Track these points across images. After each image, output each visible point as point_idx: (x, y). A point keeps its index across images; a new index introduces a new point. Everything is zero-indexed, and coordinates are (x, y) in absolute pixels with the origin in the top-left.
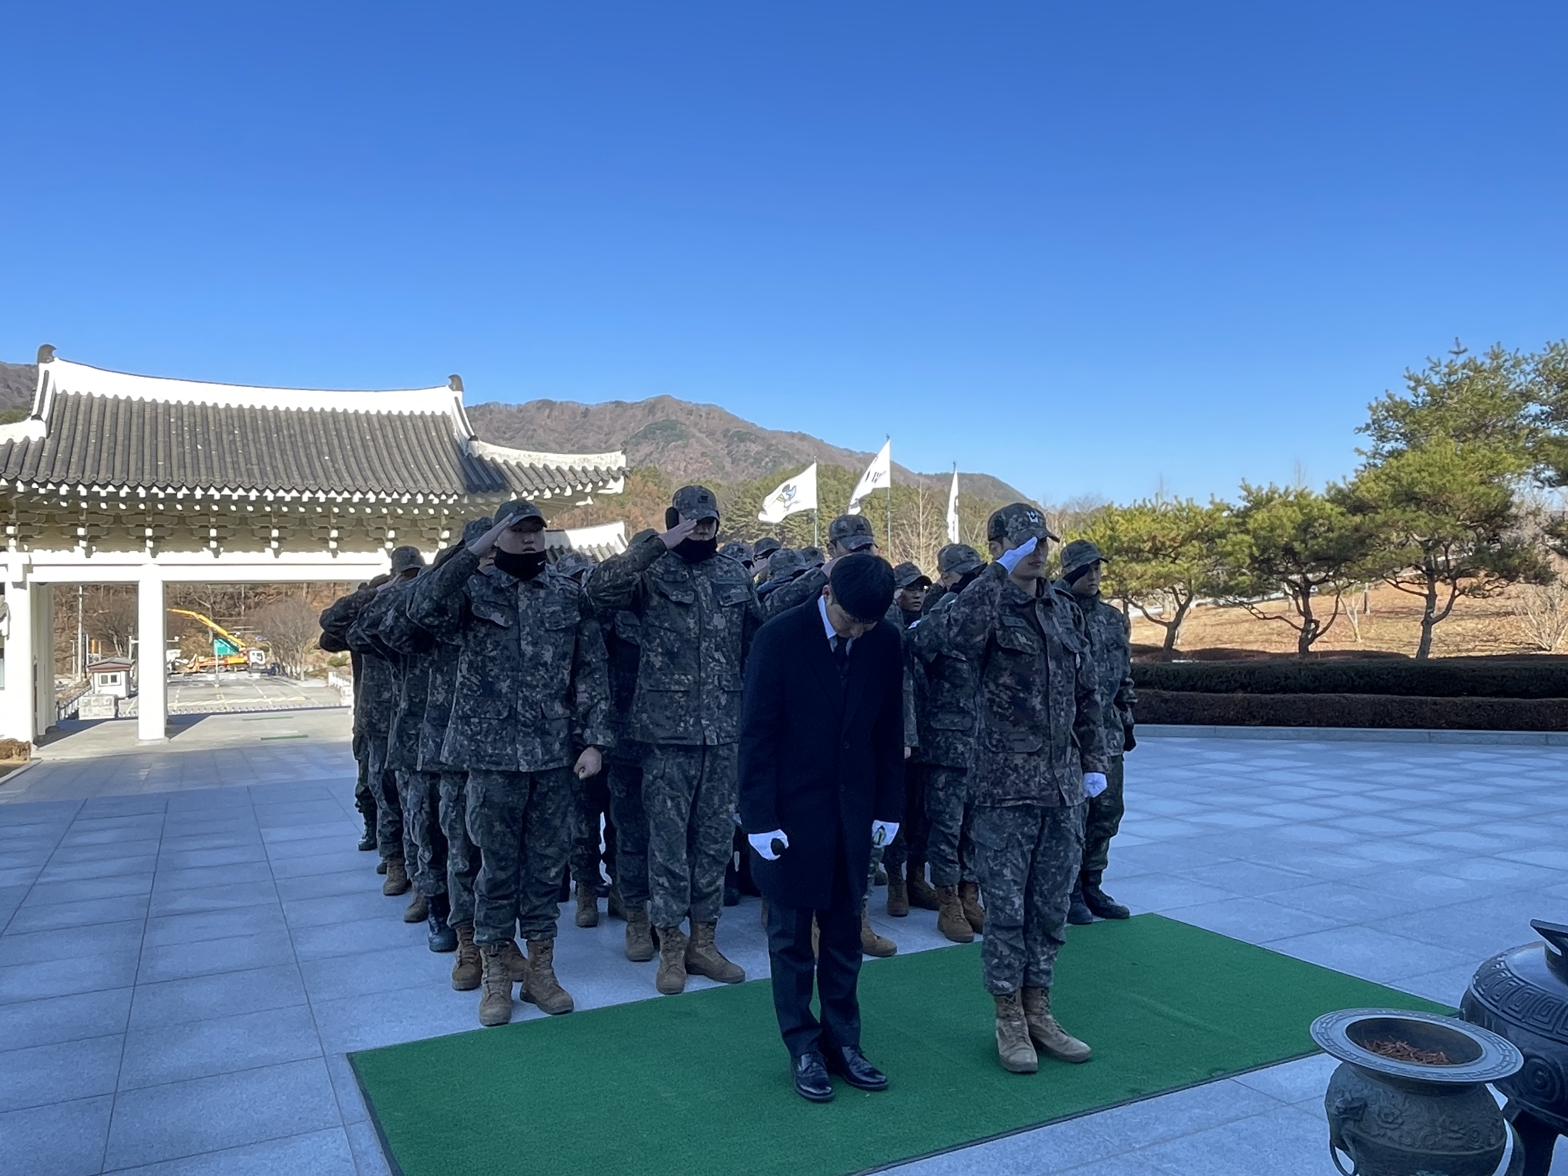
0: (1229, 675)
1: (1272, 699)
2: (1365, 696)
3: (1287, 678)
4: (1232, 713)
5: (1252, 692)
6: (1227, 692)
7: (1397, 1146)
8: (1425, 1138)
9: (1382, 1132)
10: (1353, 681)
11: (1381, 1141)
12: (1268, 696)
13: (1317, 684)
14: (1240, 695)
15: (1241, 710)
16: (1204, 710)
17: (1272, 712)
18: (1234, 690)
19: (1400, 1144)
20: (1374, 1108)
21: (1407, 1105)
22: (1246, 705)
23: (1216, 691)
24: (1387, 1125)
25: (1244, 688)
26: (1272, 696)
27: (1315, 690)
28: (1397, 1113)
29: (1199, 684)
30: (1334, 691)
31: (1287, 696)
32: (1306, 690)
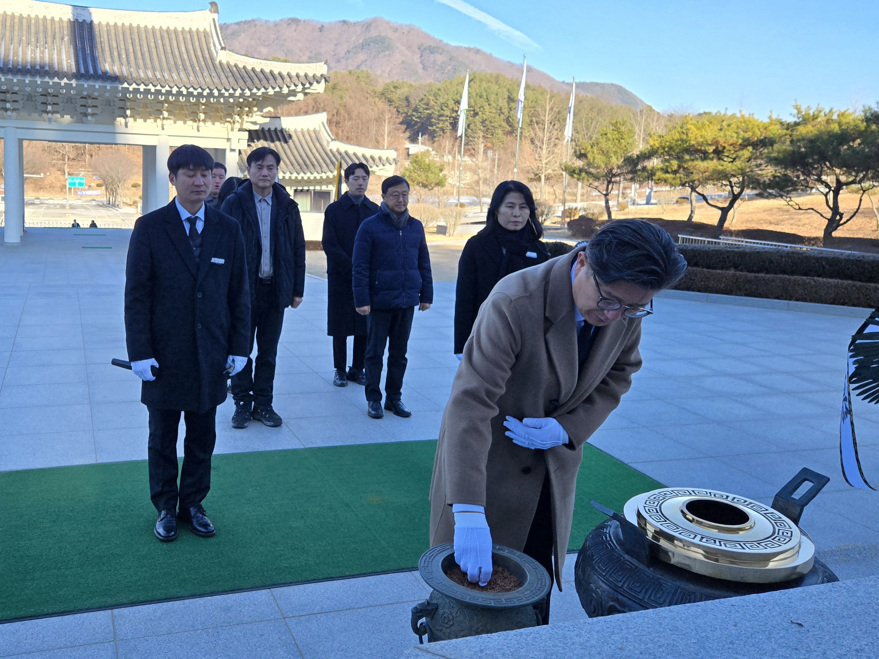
0: (726, 257)
1: (756, 277)
2: (831, 280)
3: (771, 262)
4: (723, 285)
5: (741, 271)
6: (722, 268)
10: (824, 267)
12: (752, 275)
13: (794, 268)
14: (732, 272)
15: (730, 283)
16: (701, 281)
17: (755, 287)
18: (728, 268)
20: (440, 611)
21: (458, 614)
22: (734, 281)
23: (715, 268)
25: (736, 267)
26: (756, 274)
27: (792, 273)
28: (451, 617)
29: (701, 261)
30: (806, 274)
31: (768, 276)
32: (784, 272)
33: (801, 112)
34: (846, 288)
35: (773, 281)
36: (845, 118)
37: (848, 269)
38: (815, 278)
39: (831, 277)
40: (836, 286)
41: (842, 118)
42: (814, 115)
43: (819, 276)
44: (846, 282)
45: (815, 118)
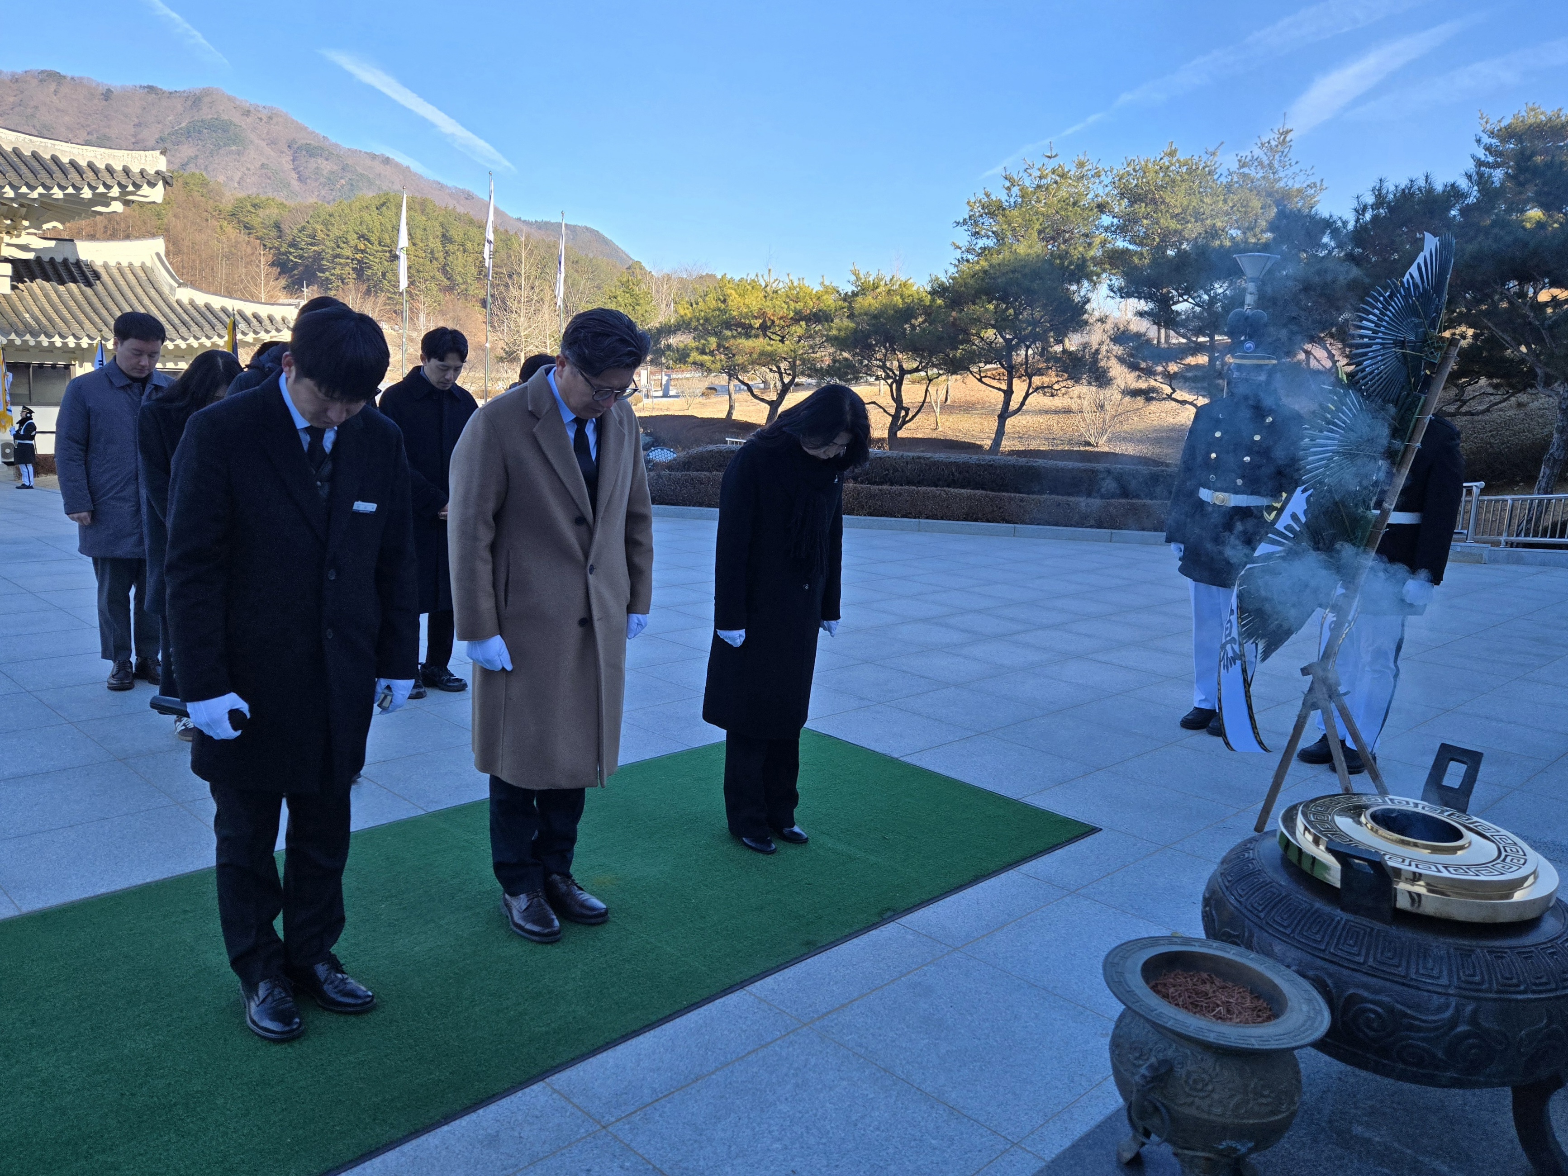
7: (1206, 1117)
8: (1237, 1107)
9: (1189, 1100)
11: (1187, 1111)
13: (922, 477)
19: (1209, 1113)
20: (1181, 1072)
21: (1218, 1069)
24: (1195, 1093)
28: (1207, 1078)
30: (936, 485)
31: (896, 488)
32: (909, 483)
33: (861, 279)
34: (979, 500)
35: (900, 494)
36: (907, 289)
37: (980, 475)
38: (947, 489)
39: (963, 487)
40: (969, 498)
41: (904, 289)
42: (874, 284)
43: (949, 486)
44: (979, 492)
45: (875, 287)
